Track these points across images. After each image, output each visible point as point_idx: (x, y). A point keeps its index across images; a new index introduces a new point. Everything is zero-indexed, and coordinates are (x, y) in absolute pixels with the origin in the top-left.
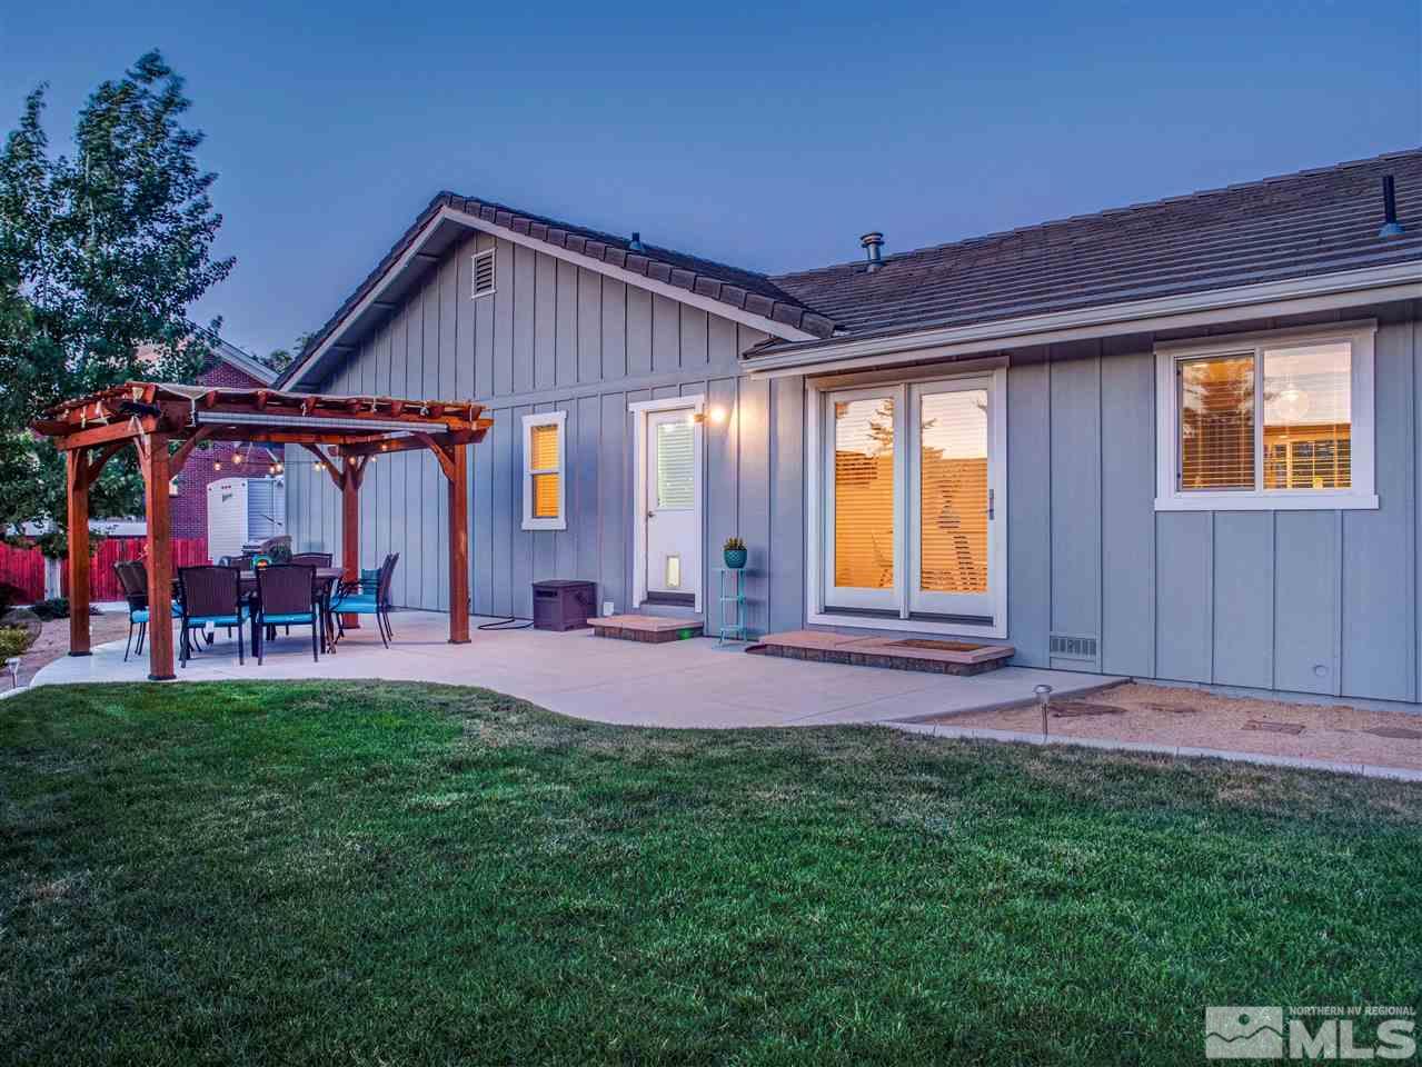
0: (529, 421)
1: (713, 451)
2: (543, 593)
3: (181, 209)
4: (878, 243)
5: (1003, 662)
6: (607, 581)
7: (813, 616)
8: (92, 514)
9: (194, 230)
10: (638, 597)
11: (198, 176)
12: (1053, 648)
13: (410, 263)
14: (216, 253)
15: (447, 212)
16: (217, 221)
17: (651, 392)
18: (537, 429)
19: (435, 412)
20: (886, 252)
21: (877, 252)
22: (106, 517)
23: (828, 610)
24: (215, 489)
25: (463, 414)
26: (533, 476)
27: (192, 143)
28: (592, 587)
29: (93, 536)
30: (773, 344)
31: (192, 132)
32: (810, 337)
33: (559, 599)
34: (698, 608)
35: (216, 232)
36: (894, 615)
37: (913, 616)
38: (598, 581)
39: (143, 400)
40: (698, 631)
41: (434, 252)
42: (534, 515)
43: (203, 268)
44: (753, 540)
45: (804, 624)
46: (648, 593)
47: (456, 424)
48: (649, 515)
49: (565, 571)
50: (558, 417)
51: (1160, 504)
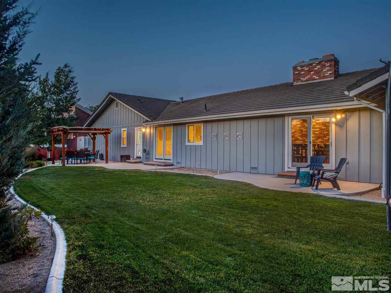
0: (122, 129)
1: (144, 135)
2: (122, 156)
3: (72, 89)
4: (182, 99)
5: (172, 165)
6: (131, 155)
7: (154, 160)
8: (55, 143)
9: (74, 92)
10: (135, 157)
11: (75, 83)
12: (177, 163)
13: (106, 103)
14: (78, 97)
15: (110, 96)
16: (78, 91)
17: (137, 126)
18: (123, 131)
19: (103, 130)
20: (184, 100)
21: (182, 100)
22: (58, 144)
23: (156, 159)
24: (78, 138)
25: (108, 130)
26: (123, 138)
27: (74, 78)
28: (129, 156)
29: (56, 147)
30: (147, 121)
31: (73, 76)
32: (150, 120)
33: (124, 158)
34: (142, 159)
35: (78, 93)
36: (162, 159)
37: (165, 159)
38: (130, 155)
39: (62, 129)
40: (141, 162)
41: (110, 100)
42: (123, 145)
43: (75, 99)
44: (147, 149)
45: (153, 161)
46: (137, 157)
47: (106, 131)
48: (137, 145)
49: (126, 154)
50: (126, 129)
51: (186, 144)
